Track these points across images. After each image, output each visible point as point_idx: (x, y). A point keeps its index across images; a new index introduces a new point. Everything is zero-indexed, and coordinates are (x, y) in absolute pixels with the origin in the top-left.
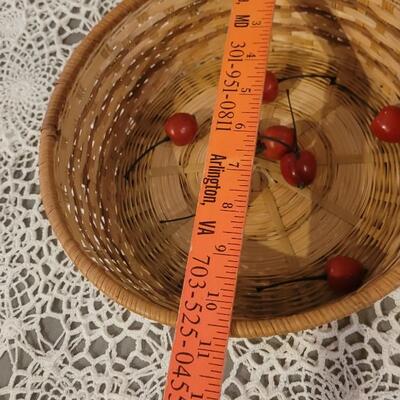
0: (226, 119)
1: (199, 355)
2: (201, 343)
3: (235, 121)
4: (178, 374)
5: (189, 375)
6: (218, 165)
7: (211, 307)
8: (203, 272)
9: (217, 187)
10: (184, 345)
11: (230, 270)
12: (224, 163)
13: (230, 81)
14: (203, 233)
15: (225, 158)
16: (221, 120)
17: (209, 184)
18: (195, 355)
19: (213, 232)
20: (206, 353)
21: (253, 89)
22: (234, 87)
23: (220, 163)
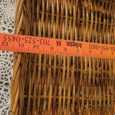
0: (93, 47)
1: (20, 44)
2: (23, 44)
3: (92, 50)
4: (13, 38)
5: (13, 41)
6: (78, 46)
7: (34, 47)
8: (45, 43)
9: (71, 46)
10: (22, 39)
11: (46, 52)
12: (79, 47)
13: (105, 48)
14: (57, 42)
15: (81, 48)
16: (93, 45)
17: (73, 43)
18: (19, 43)
19: (57, 45)
20: (20, 46)
21: (102, 55)
22: (103, 49)
23: (79, 46)
